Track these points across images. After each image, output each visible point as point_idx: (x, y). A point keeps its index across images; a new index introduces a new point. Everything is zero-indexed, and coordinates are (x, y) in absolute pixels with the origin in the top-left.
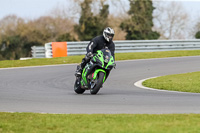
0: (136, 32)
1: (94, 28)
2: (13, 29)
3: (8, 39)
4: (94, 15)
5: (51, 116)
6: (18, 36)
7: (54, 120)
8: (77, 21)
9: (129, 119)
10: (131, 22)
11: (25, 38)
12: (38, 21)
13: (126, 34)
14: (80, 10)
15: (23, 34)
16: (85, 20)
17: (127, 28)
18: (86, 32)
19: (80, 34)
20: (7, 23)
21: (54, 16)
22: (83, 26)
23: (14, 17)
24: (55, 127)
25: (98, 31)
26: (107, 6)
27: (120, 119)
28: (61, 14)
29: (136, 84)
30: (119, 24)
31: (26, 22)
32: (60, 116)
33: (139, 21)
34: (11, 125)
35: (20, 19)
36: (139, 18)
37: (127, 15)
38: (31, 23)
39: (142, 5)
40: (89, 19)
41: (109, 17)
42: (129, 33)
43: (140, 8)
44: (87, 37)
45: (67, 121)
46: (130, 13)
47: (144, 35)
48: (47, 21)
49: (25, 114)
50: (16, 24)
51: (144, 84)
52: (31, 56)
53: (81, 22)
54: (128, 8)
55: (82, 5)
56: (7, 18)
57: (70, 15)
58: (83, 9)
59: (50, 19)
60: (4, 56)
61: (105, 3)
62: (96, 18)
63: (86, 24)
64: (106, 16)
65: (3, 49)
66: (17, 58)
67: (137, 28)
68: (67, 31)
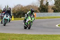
0: (56, 10)
1: (44, 9)
2: (19, 8)
3: (18, 12)
4: (44, 5)
5: (31, 35)
6: (21, 11)
7: (32, 36)
8: (39, 7)
9: (54, 36)
10: (55, 7)
11: (23, 11)
12: (27, 6)
13: (53, 11)
14: (40, 3)
15: (22, 10)
16: (41, 6)
17: (54, 9)
18: (42, 10)
19: (40, 10)
20: (17, 7)
21: (32, 5)
22: (41, 8)
23: (20, 5)
24: (32, 38)
25: (45, 10)
26: (48, 2)
27: (51, 36)
28: (34, 4)
29: (56, 26)
30: (51, 8)
31: (24, 6)
32: (34, 35)
33: (57, 7)
34: (18, 38)
35: (22, 6)
36: (57, 6)
37: (54, 5)
38: (25, 7)
39: (58, 2)
40: (43, 6)
41: (49, 6)
42: (54, 10)
43: (57, 3)
44: (42, 11)
45: (36, 36)
46: (55, 4)
47: (59, 11)
48: (30, 6)
49: (23, 34)
50: (20, 7)
51: (59, 26)
52: (25, 17)
53: (40, 7)
54: (54, 3)
55: (40, 2)
56: (18, 5)
57: (37, 5)
58: (41, 3)
59: (31, 6)
60: (17, 17)
61: (47, 1)
62: (45, 6)
63: (42, 7)
64: (48, 5)
65: (16, 15)
66: (21, 17)
67: (57, 9)
68: (36, 10)
